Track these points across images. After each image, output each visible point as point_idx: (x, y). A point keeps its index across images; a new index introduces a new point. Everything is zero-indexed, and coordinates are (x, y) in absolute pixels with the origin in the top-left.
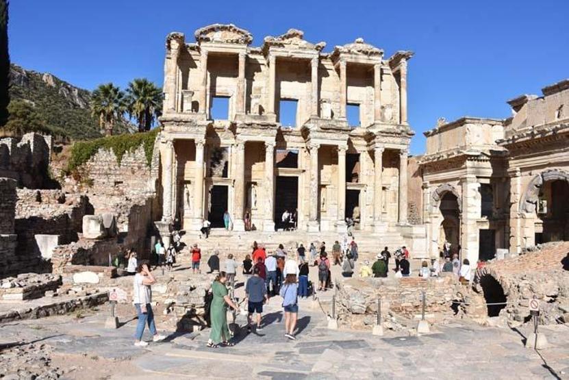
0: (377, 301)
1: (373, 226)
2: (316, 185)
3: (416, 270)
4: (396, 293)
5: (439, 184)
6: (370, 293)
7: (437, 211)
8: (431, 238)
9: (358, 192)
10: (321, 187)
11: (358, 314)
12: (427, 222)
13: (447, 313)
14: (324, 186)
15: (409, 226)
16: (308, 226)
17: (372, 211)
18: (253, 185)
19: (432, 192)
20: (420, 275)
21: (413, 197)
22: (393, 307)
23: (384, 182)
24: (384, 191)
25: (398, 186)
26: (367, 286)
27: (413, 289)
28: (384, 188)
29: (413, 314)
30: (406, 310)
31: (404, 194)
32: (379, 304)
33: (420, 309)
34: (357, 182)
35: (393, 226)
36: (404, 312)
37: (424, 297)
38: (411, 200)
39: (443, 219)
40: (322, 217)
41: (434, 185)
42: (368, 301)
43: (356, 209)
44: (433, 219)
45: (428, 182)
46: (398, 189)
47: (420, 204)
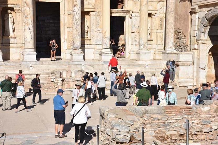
0: (141, 130)
1: (138, 54)
2: (80, 12)
3: (182, 98)
4: (160, 121)
5: (208, 9)
6: (134, 121)
7: (205, 37)
8: (198, 65)
9: (123, 19)
10: (84, 14)
11: (123, 143)
12: (195, 49)
13: (214, 142)
14: (88, 13)
15: (175, 54)
16: (71, 55)
17: (137, 38)
18: (9, 11)
19: (201, 17)
20: (187, 103)
21: (180, 24)
22: (158, 135)
23: (151, 8)
24: (150, 18)
25: (165, 12)
26: (132, 115)
27: (179, 118)
28: (150, 15)
29: (178, 142)
30: (171, 139)
31: (171, 20)
32: (143, 133)
33: (185, 138)
34: (122, 8)
35: (159, 54)
36: (169, 140)
37: (188, 125)
38: (179, 26)
39: (212, 45)
40: (86, 46)
41: (204, 9)
42: (132, 129)
43: (121, 37)
44: (201, 45)
45: (197, 7)
46: (165, 15)
47: (187, 30)
